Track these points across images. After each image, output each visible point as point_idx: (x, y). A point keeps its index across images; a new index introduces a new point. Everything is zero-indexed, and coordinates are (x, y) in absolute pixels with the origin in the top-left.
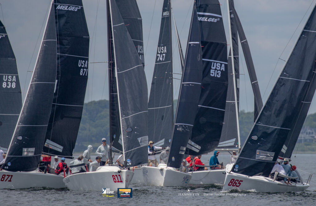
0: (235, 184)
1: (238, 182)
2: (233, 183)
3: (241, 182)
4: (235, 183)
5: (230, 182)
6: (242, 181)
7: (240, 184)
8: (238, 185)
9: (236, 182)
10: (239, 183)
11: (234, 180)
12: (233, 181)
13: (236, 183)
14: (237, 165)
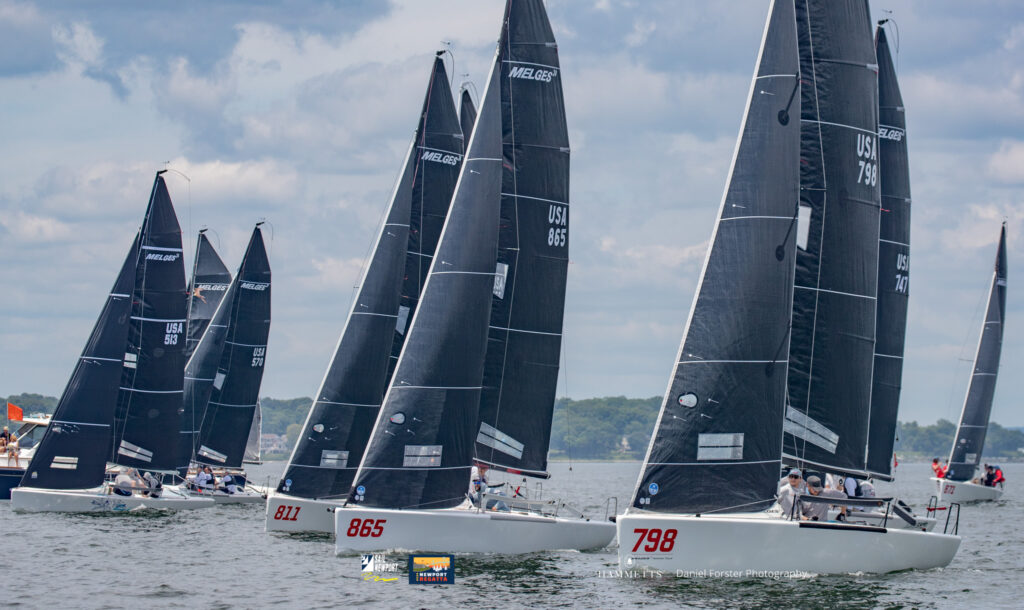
0: (365, 532)
1: (373, 526)
2: (360, 528)
3: (380, 525)
4: (364, 527)
5: (349, 526)
6: (384, 521)
7: (381, 529)
8: (377, 532)
9: (368, 524)
10: (376, 527)
11: (359, 521)
12: (359, 525)
13: (369, 529)
14: (362, 487)
